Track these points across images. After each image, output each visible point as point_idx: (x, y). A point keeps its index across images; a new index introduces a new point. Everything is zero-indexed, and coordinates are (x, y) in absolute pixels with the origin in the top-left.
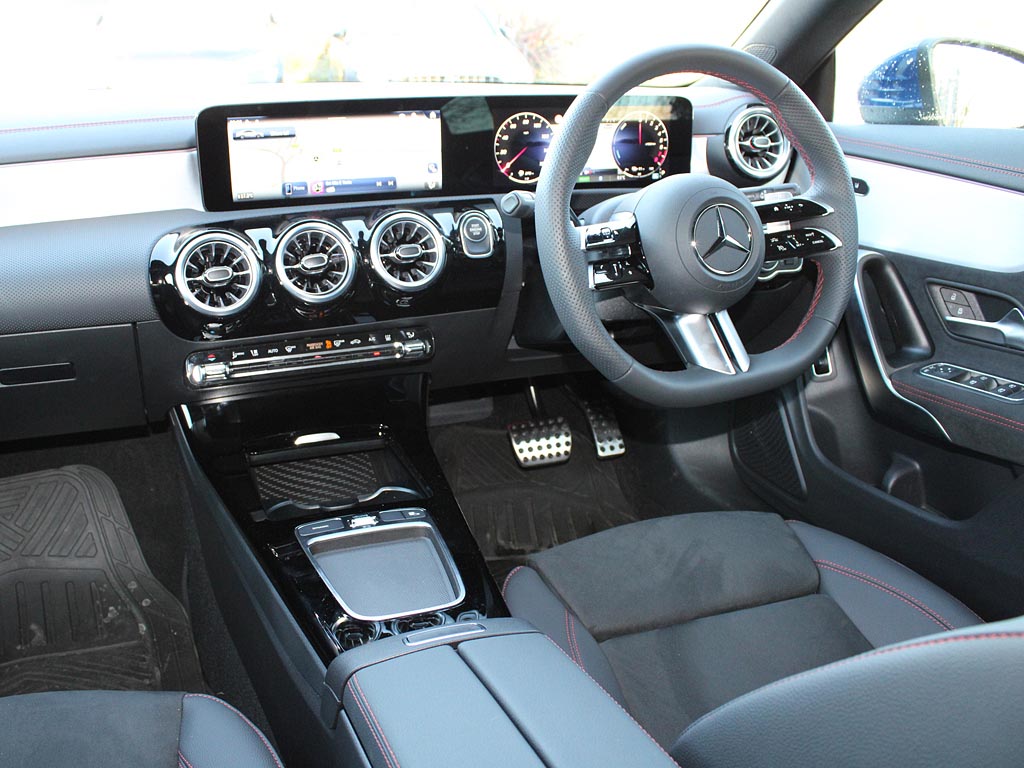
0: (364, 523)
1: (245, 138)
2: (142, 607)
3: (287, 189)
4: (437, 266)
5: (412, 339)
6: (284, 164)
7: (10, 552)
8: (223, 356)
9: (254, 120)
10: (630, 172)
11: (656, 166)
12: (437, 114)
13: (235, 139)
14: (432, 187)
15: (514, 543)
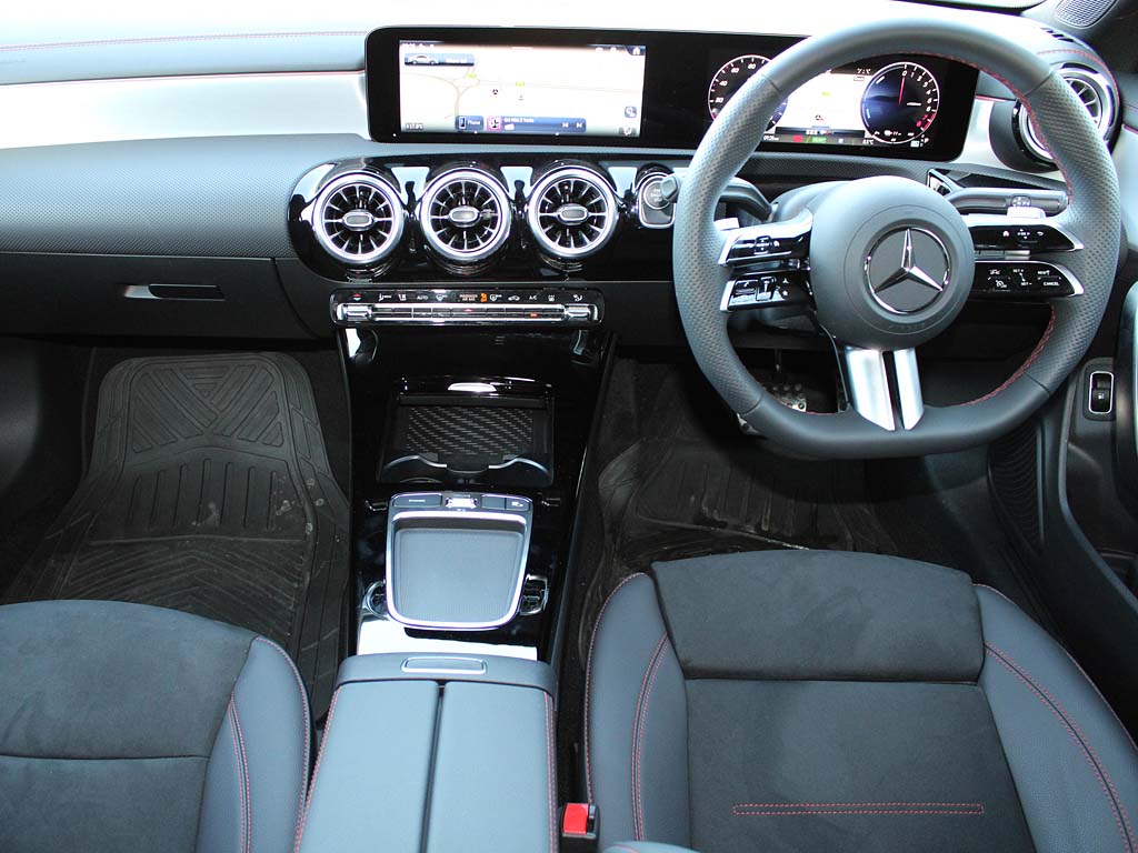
0: (460, 505)
1: (418, 64)
2: (314, 506)
3: (461, 122)
4: (604, 233)
5: (580, 302)
6: (459, 95)
7: (202, 428)
8: (369, 297)
9: (429, 44)
10: (882, 136)
11: (917, 131)
12: (641, 50)
13: (406, 64)
14: (627, 133)
15: (719, 512)
